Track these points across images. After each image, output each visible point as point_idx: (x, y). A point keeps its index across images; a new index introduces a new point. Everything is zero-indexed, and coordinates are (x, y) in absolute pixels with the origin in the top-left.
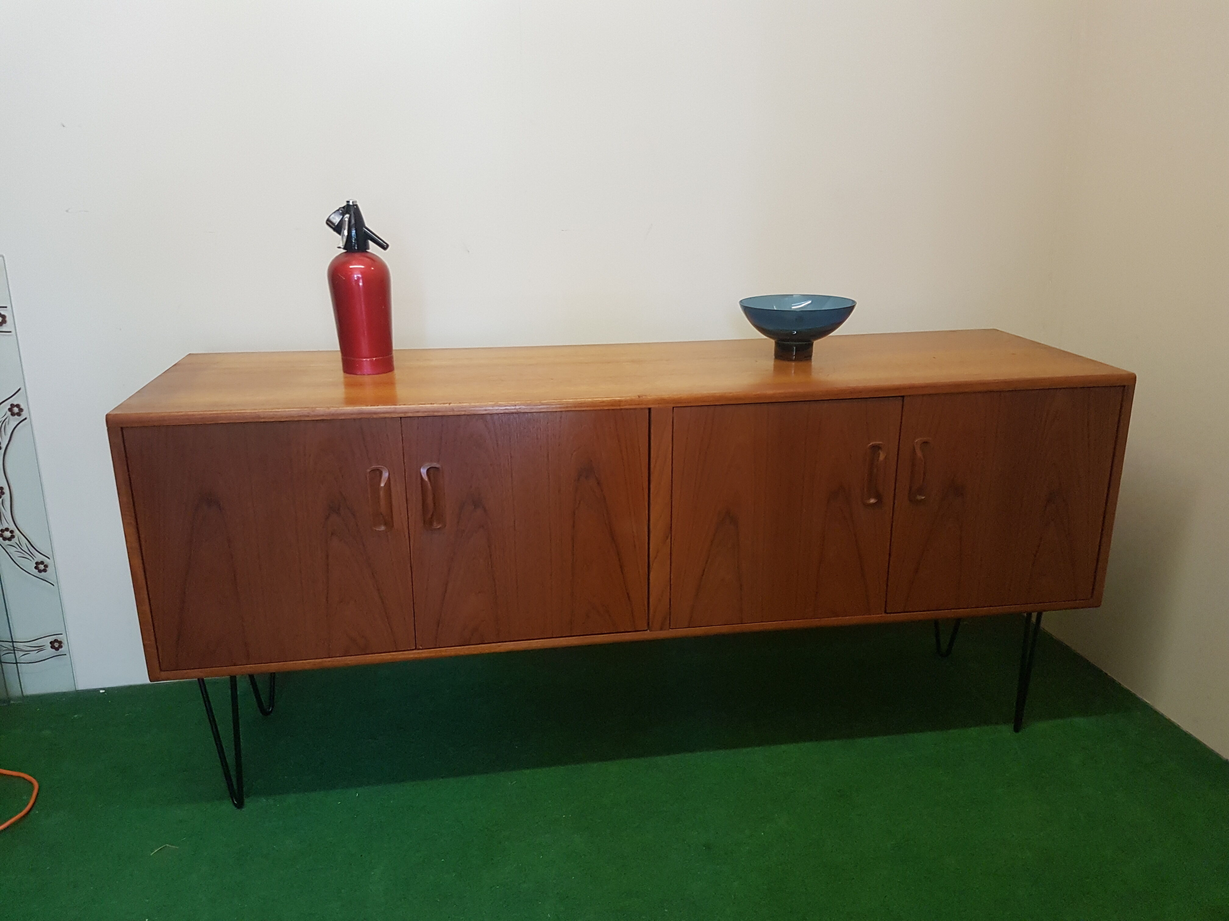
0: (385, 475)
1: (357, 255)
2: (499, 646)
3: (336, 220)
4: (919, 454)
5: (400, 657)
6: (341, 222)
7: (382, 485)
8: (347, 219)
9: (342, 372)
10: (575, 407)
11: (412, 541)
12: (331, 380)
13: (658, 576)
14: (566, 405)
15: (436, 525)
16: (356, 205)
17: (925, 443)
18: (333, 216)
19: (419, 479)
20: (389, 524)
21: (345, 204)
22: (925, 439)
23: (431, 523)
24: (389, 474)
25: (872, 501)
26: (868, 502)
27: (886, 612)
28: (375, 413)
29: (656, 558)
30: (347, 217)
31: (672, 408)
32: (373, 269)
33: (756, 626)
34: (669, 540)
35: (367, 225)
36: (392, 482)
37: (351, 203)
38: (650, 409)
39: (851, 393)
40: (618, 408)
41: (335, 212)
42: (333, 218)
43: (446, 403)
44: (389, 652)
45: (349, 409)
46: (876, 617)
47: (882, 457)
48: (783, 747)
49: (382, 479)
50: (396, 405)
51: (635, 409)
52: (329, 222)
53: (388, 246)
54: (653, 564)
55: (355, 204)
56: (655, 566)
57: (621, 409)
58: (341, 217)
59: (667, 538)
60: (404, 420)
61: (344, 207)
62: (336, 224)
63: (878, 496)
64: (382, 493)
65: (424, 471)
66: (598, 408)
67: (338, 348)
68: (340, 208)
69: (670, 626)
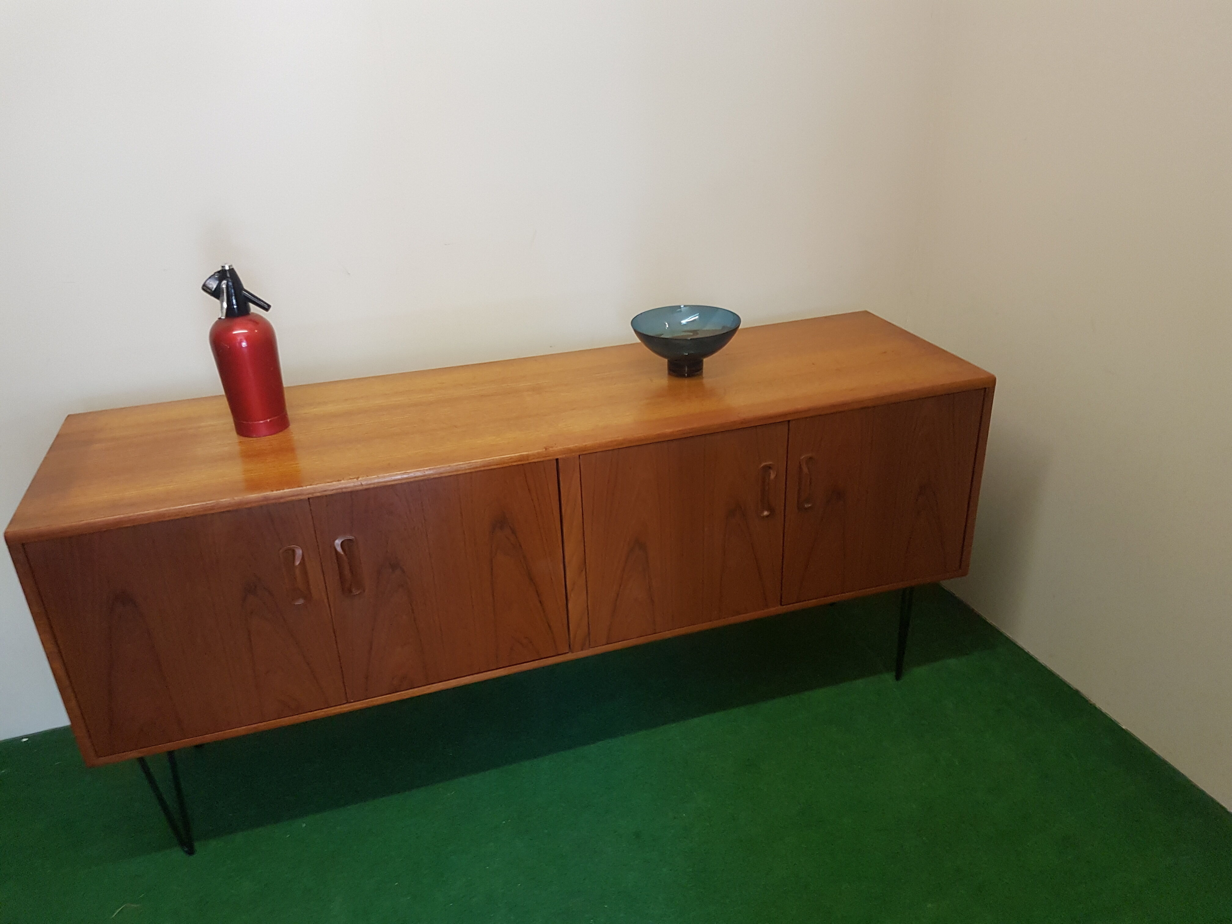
0: (299, 552)
1: (239, 320)
2: (429, 688)
3: (213, 285)
4: (805, 469)
5: (333, 712)
6: (219, 286)
7: (297, 563)
8: (224, 286)
9: (234, 434)
10: (484, 467)
11: (332, 610)
12: (226, 449)
13: (576, 606)
14: (475, 466)
15: (355, 592)
16: (233, 269)
17: (811, 458)
18: (208, 281)
19: (334, 553)
20: (307, 597)
21: (220, 269)
22: (809, 455)
23: (350, 591)
24: (302, 551)
25: (766, 513)
26: (762, 515)
27: (781, 605)
28: (281, 498)
29: (572, 590)
30: (224, 283)
31: (578, 456)
32: (256, 331)
33: (668, 634)
34: (584, 572)
35: (245, 288)
36: (306, 559)
37: (227, 268)
38: (557, 460)
39: (742, 423)
40: (527, 462)
41: (210, 278)
42: (209, 283)
43: (354, 478)
44: (321, 709)
45: (254, 496)
46: (775, 610)
47: (772, 476)
48: (696, 720)
49: (296, 558)
50: (302, 487)
51: (543, 461)
52: (205, 288)
53: (269, 306)
54: (570, 595)
55: (231, 268)
56: (572, 597)
57: (530, 463)
58: (217, 282)
59: (582, 570)
60: (311, 501)
61: (219, 272)
62: (213, 290)
63: (771, 510)
64: (297, 572)
65: (338, 542)
66: (507, 465)
67: (222, 392)
68: (215, 273)
69: (590, 645)
